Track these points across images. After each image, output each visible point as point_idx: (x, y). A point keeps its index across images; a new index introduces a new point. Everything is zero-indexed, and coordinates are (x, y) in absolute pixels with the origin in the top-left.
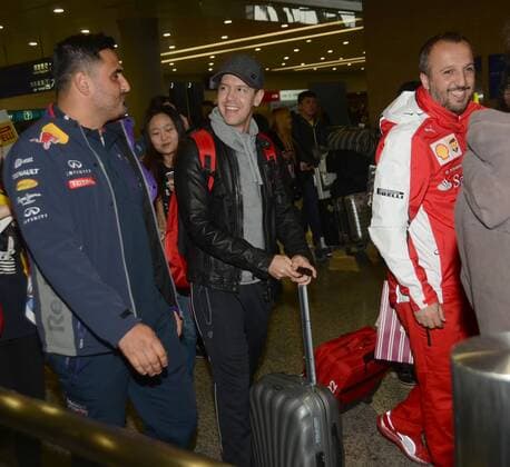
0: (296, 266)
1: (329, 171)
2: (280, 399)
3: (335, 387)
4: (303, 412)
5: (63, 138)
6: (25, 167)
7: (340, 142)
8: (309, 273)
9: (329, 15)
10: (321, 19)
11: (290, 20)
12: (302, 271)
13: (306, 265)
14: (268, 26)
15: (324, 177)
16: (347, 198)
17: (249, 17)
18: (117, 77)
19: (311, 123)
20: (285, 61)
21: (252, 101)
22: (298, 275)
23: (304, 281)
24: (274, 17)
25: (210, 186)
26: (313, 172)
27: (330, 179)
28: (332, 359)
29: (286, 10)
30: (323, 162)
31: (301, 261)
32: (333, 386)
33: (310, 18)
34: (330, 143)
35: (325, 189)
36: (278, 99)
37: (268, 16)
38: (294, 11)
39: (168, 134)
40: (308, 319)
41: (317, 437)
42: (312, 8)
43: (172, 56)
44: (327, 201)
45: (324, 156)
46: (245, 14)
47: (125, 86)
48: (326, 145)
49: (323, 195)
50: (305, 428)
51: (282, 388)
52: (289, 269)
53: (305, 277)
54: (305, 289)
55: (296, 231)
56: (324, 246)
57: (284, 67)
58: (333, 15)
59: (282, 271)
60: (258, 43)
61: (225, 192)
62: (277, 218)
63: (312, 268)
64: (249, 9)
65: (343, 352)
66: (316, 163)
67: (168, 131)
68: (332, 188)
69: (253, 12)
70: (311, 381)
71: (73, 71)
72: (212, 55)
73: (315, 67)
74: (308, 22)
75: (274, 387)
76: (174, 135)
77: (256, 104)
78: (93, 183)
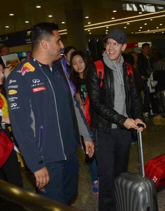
0: (137, 123)
1: (154, 80)
2: (130, 184)
3: (156, 180)
4: (140, 189)
5: (32, 69)
6: (13, 84)
7: (159, 67)
8: (143, 126)
9: (160, 8)
10: (157, 10)
11: (143, 10)
12: (139, 125)
13: (141, 122)
14: (133, 13)
15: (152, 83)
16: (162, 92)
17: (124, 9)
18: (59, 42)
19: (148, 57)
20: (141, 29)
21: (121, 49)
22: (137, 127)
23: (140, 130)
24: (135, 9)
25: (101, 85)
26: (147, 80)
27: (155, 83)
28: (155, 166)
29: (141, 6)
30: (152, 76)
31: (139, 121)
32: (155, 179)
33: (152, 9)
34: (155, 68)
35: (152, 88)
36: (137, 46)
37: (133, 9)
38: (144, 6)
39: (80, 64)
40: (141, 147)
41: (147, 200)
42: (152, 5)
43: (89, 27)
44: (153, 94)
45: (152, 73)
46: (122, 8)
47: (62, 46)
48: (153, 68)
49: (152, 91)
50: (142, 197)
51: (130, 179)
52: (134, 124)
53: (141, 128)
54: (140, 133)
55: (138, 107)
56: (152, 114)
57: (140, 32)
58: (162, 8)
59: (130, 125)
60: (128, 21)
61: (107, 88)
62: (131, 101)
63: (144, 124)
64: (124, 5)
65: (159, 163)
66: (149, 76)
67: (80, 63)
68: (156, 88)
69: (126, 7)
70: (142, 175)
71: (41, 39)
72: (107, 26)
73: (154, 31)
74: (150, 11)
75: (126, 178)
76: (83, 65)
77: (123, 50)
78: (44, 89)
